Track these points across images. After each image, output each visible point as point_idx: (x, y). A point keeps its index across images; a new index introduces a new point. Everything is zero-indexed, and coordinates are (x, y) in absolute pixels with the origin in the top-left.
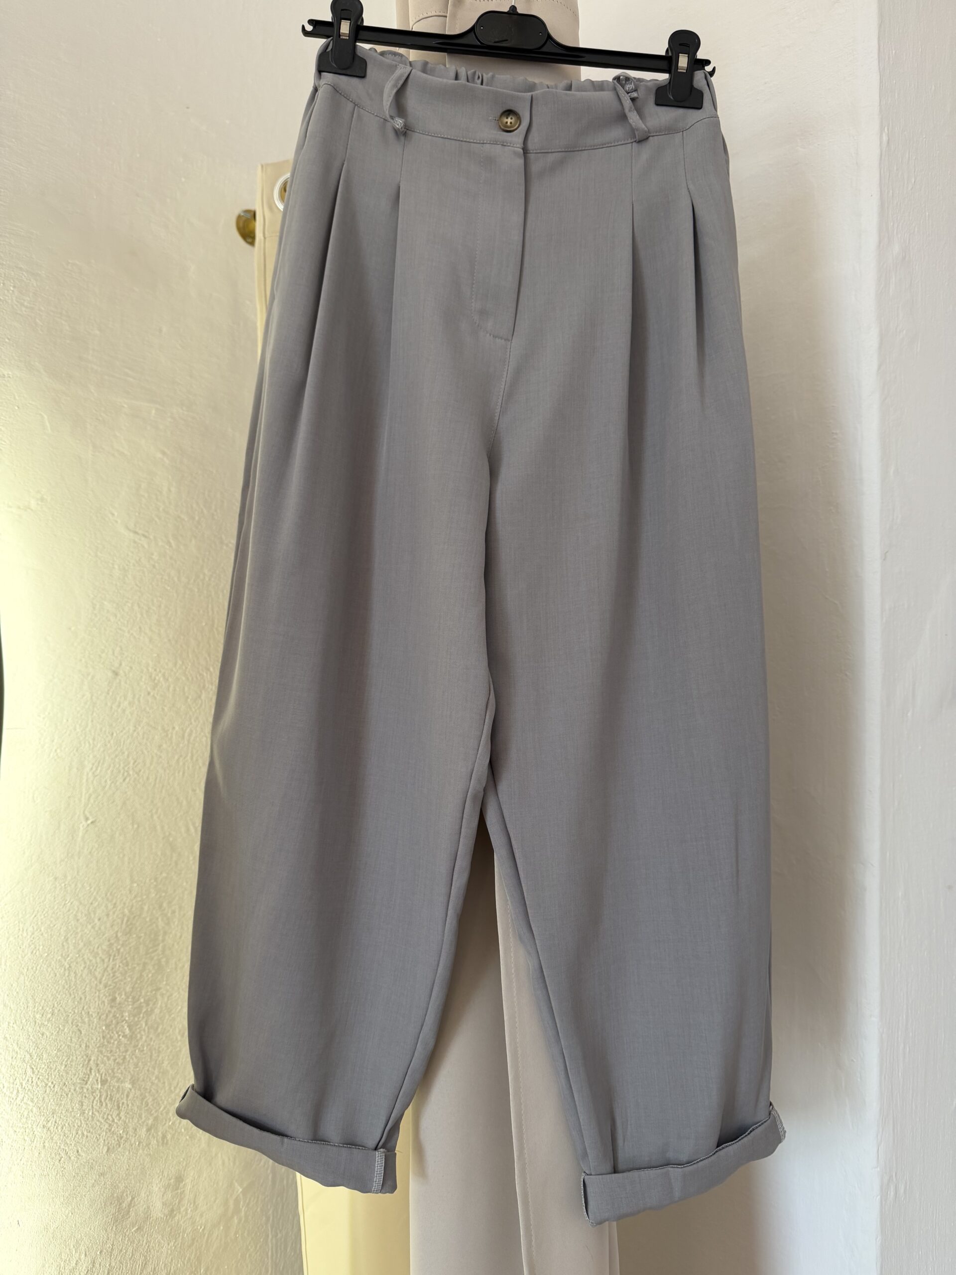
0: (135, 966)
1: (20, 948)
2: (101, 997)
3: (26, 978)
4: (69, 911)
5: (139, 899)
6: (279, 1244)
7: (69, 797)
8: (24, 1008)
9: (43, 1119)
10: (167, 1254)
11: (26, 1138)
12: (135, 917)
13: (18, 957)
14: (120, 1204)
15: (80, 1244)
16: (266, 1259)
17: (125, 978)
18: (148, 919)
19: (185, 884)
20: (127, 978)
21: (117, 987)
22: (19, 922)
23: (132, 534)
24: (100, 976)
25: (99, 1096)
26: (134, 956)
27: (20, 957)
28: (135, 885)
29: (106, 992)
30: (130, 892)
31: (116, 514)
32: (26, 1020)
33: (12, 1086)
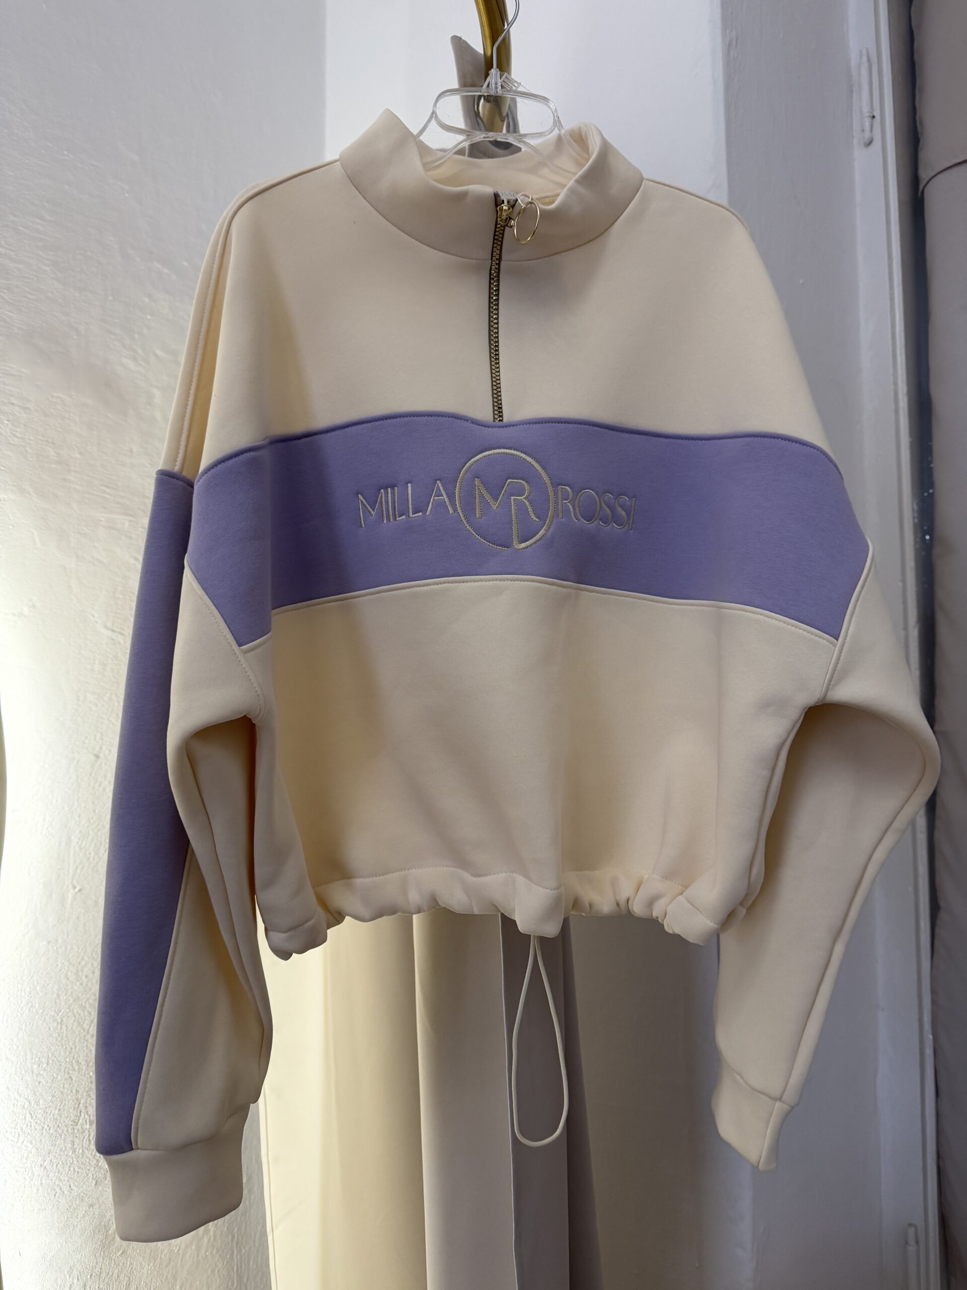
1: (19, 1006)
3: (25, 1033)
4: (60, 970)
6: (243, 1259)
7: (60, 869)
8: (23, 1060)
9: (40, 1158)
10: (148, 1274)
11: (27, 1177)
13: (17, 1016)
14: (107, 1231)
15: (73, 1270)
16: (232, 1274)
22: (18, 984)
23: (110, 633)
25: (87, 1135)
27: (19, 1015)
31: (96, 615)
32: (25, 1071)
33: (13, 1130)
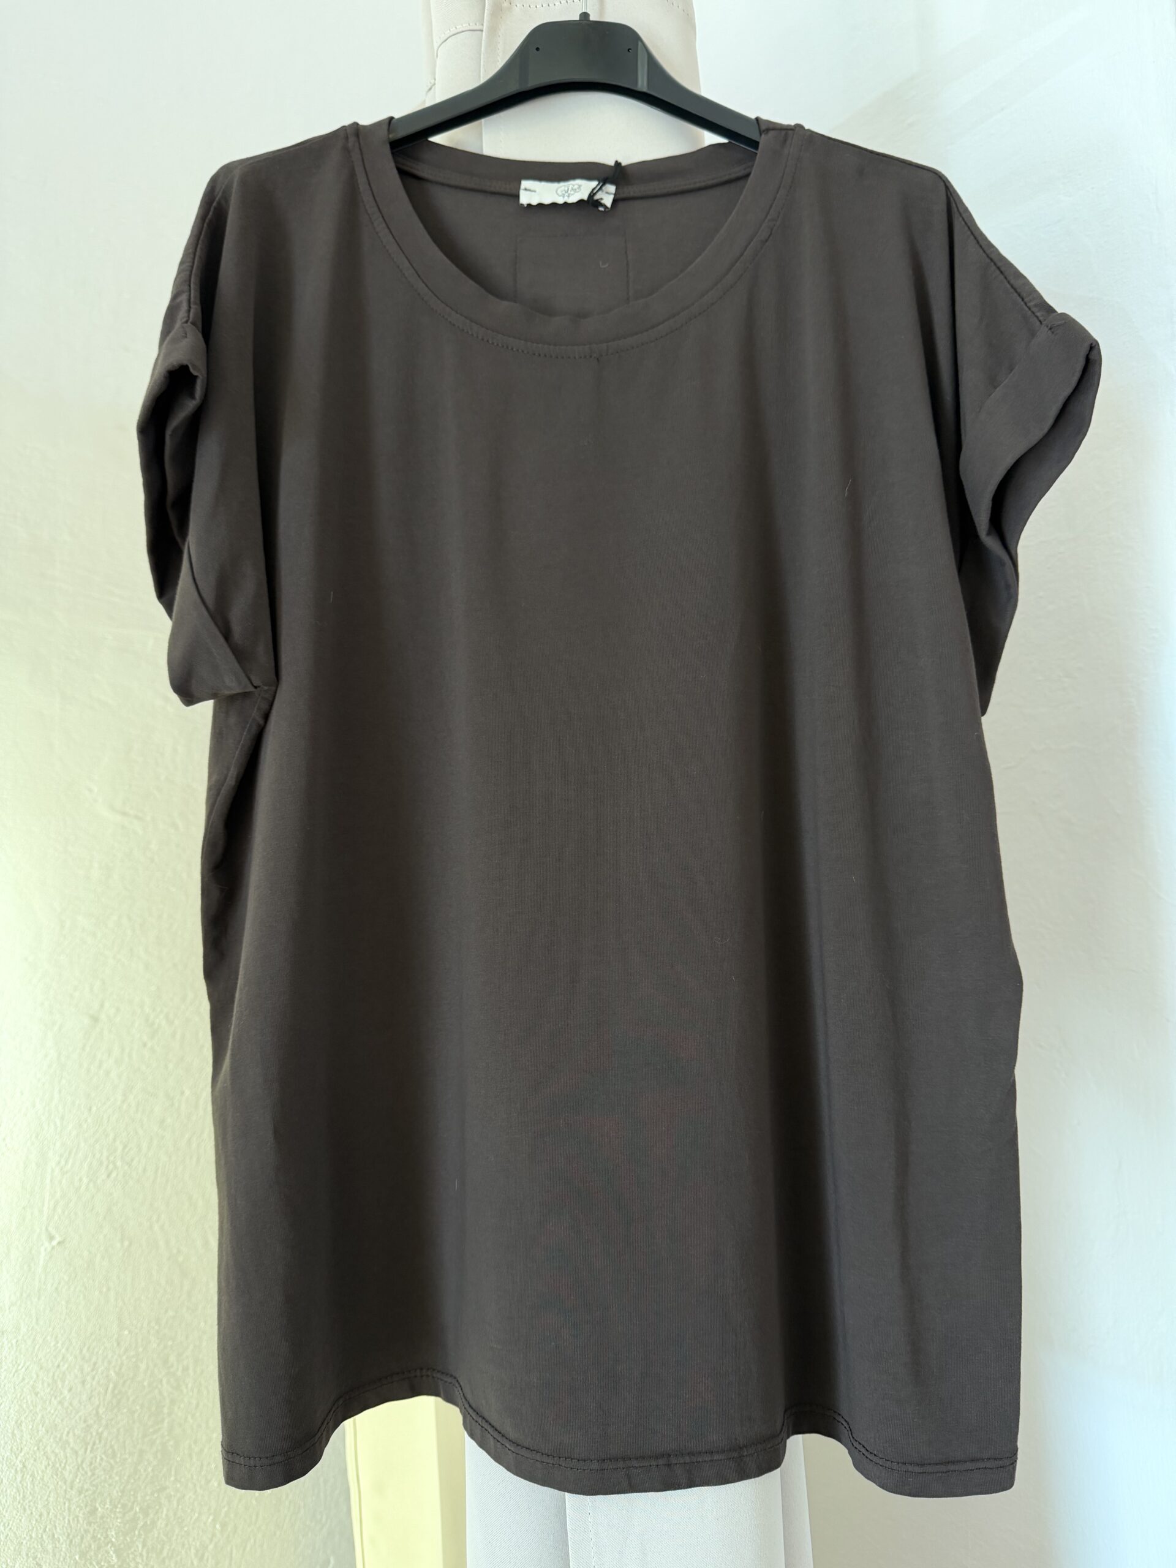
0: (127, 1456)
2: (73, 1508)
5: (132, 1353)
12: (124, 1383)
17: (110, 1477)
18: (146, 1384)
19: (202, 1324)
20: (114, 1475)
21: (98, 1491)
24: (71, 1476)
26: (124, 1442)
28: (126, 1332)
29: (81, 1501)
30: (118, 1344)
